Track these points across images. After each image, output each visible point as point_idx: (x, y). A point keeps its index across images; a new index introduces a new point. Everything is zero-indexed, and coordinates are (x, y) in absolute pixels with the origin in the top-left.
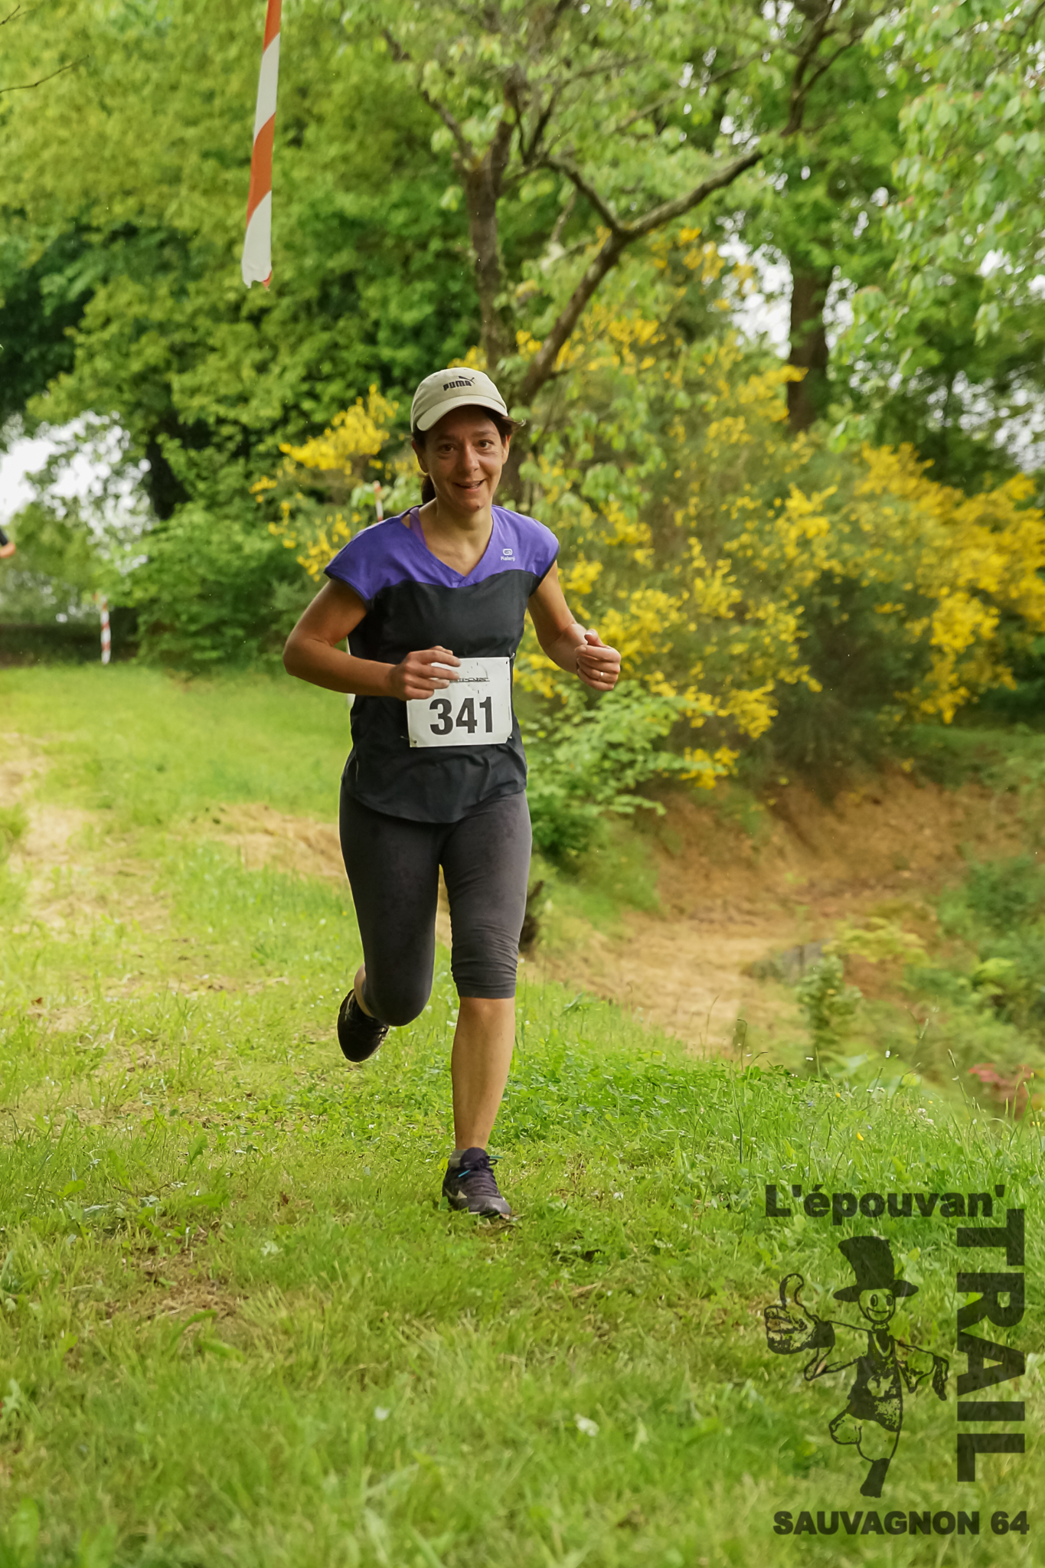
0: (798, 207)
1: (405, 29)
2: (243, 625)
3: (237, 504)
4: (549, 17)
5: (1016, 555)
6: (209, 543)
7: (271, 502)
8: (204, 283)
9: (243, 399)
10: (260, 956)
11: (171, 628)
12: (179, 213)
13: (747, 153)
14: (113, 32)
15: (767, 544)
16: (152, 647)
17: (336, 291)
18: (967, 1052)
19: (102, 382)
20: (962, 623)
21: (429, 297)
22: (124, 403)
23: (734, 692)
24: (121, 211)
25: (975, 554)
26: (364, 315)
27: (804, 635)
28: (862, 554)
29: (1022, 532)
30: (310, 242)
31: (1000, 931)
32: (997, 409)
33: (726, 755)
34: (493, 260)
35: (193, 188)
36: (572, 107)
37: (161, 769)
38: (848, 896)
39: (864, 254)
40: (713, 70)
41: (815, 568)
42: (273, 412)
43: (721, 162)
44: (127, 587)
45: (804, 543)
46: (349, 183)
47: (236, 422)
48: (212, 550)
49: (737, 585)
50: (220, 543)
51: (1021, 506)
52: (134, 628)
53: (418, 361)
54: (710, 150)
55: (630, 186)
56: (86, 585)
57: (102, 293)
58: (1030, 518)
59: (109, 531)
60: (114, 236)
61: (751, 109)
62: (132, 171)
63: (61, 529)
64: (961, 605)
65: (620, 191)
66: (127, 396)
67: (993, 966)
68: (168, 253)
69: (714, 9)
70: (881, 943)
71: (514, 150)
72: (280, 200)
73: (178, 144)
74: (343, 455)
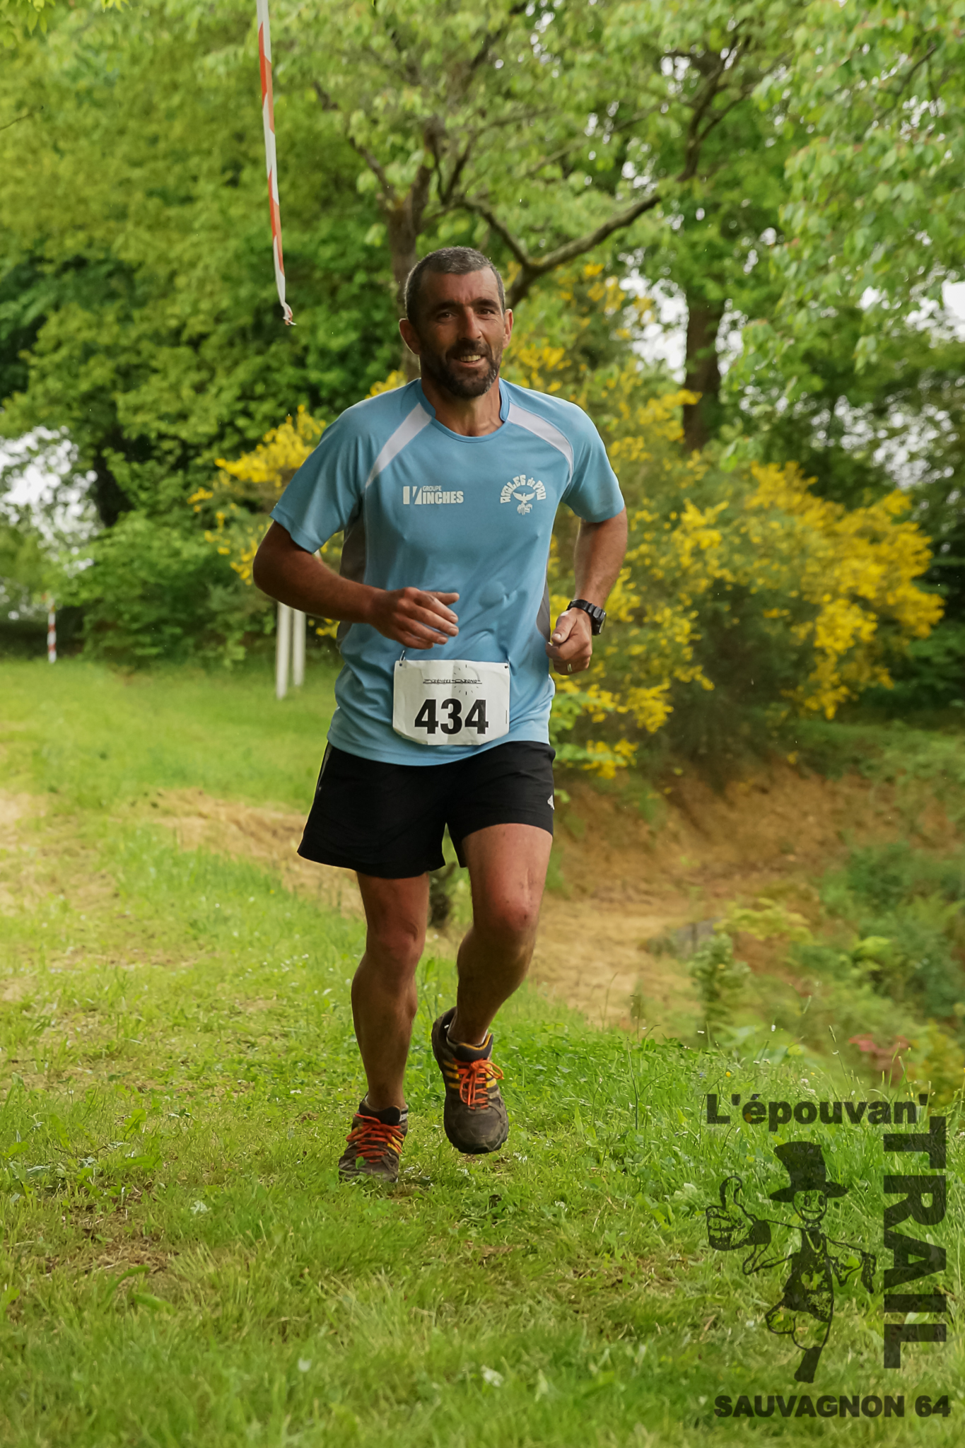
0: (693, 246)
1: (333, 82)
2: (179, 623)
3: (177, 513)
4: (466, 72)
5: (892, 565)
6: (149, 548)
7: (207, 511)
8: (147, 311)
9: (183, 416)
10: (192, 932)
11: (114, 627)
12: (126, 246)
13: (648, 195)
14: (66, 82)
15: (664, 554)
16: (96, 643)
17: (266, 320)
18: (847, 1023)
19: (53, 400)
20: (843, 627)
21: (354, 325)
22: (74, 419)
23: (633, 690)
24: (73, 244)
25: (856, 564)
26: (294, 341)
27: (698, 637)
28: (751, 563)
29: (898, 544)
30: (245, 273)
31: (878, 911)
32: (875, 430)
33: (625, 747)
35: (138, 224)
36: (487, 154)
37: (103, 756)
38: (737, 877)
39: (753, 288)
40: (615, 120)
41: (708, 577)
42: (209, 428)
43: (623, 204)
44: (74, 588)
45: (698, 553)
47: (175, 438)
48: (153, 556)
49: (636, 591)
50: (160, 549)
51: (897, 520)
52: (80, 626)
53: (343, 383)
54: (612, 192)
55: (539, 224)
56: (36, 586)
57: (53, 319)
58: (905, 531)
59: (59, 536)
60: (66, 267)
61: (650, 156)
62: (82, 208)
63: (14, 534)
64: (842, 611)
65: (531, 230)
66: (77, 413)
67: (872, 944)
68: (115, 283)
69: (617, 67)
70: (768, 921)
71: (433, 192)
72: (218, 235)
73: (124, 184)
74: (274, 470)
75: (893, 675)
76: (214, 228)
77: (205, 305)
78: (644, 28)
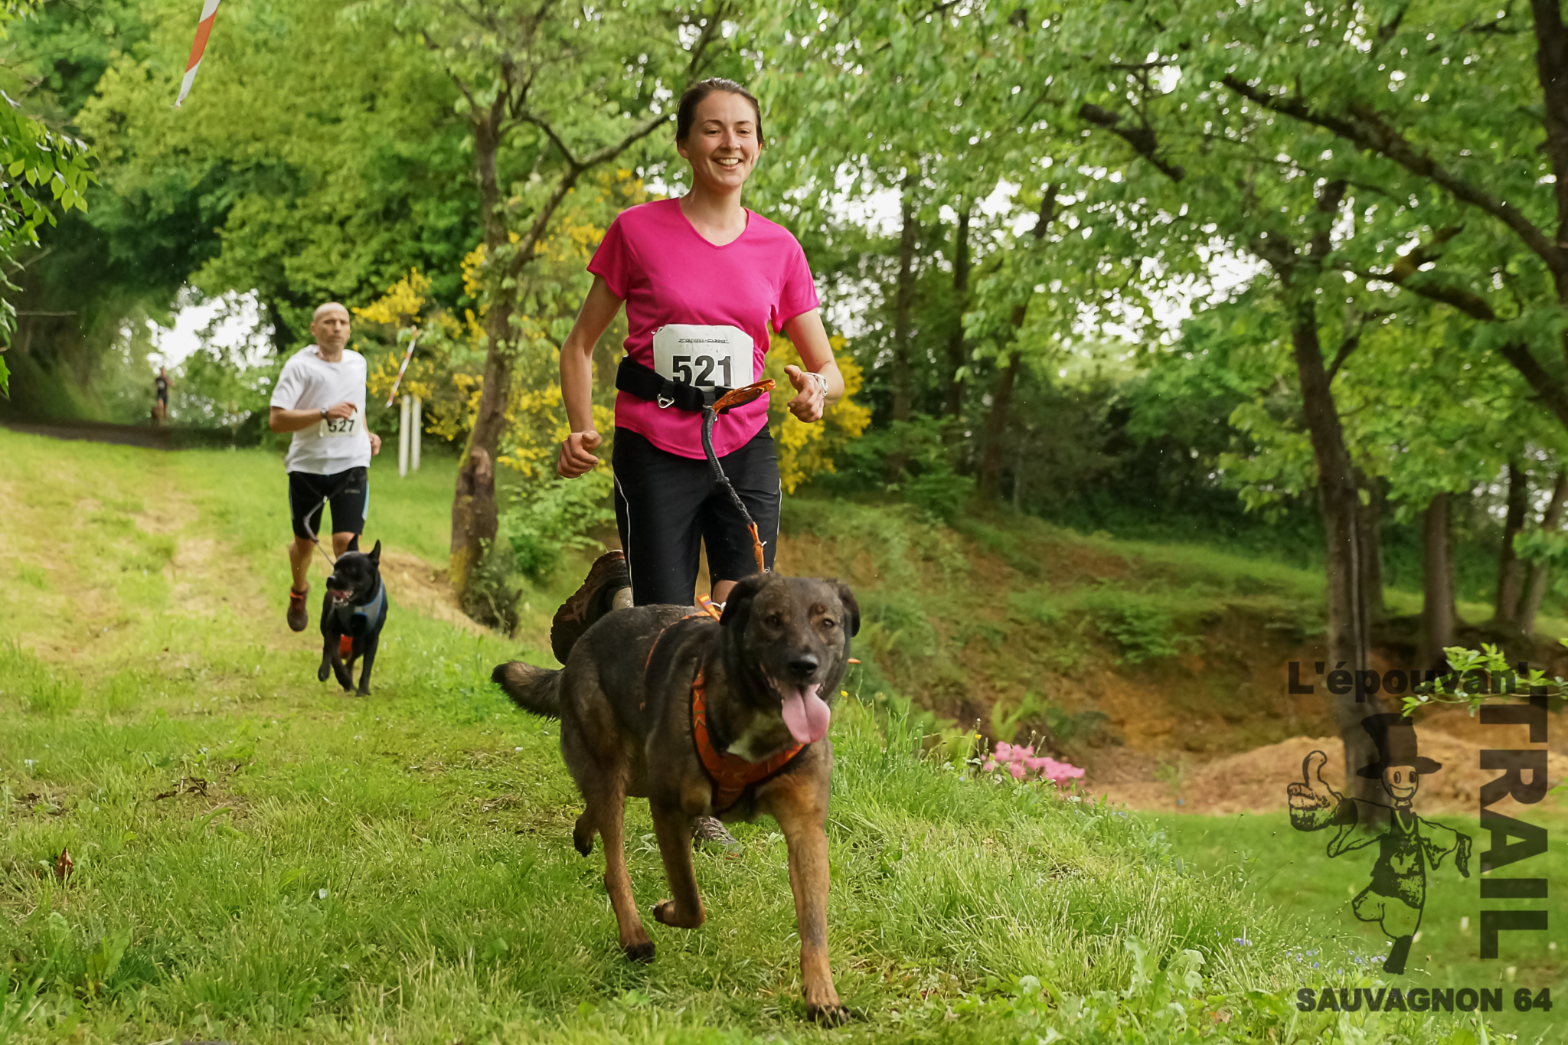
1: (433, 27)
4: (531, 23)
8: (308, 201)
14: (247, 35)
17: (394, 206)
19: (239, 264)
21: (456, 212)
22: (254, 278)
24: (254, 152)
26: (413, 222)
30: (377, 173)
32: (829, 295)
34: (493, 182)
35: (301, 137)
36: (543, 82)
42: (350, 283)
43: (642, 126)
46: (403, 136)
47: (326, 290)
52: (258, 425)
53: (448, 252)
55: (585, 137)
57: (239, 205)
60: (249, 168)
62: (260, 125)
63: (218, 367)
65: (578, 141)
66: (256, 273)
68: (286, 180)
69: (638, 23)
71: (507, 110)
72: (358, 145)
73: (291, 108)
74: (394, 313)
75: (836, 465)
76: (355, 140)
77: (348, 196)
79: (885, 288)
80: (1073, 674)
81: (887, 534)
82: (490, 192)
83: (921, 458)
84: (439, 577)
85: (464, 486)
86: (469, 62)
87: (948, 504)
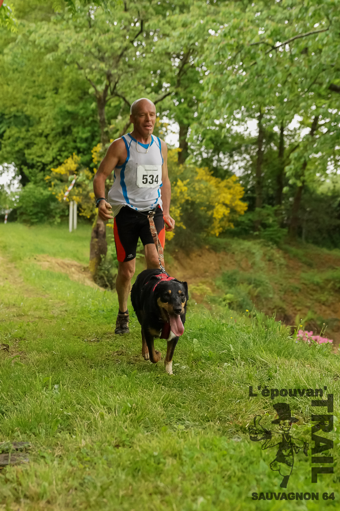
0: (180, 109)
1: (81, 61)
2: (43, 213)
3: (42, 183)
4: (118, 59)
5: (234, 195)
6: (34, 192)
7: (49, 182)
8: (33, 128)
9: (43, 156)
11: (25, 214)
12: (27, 110)
14: (10, 66)
16: (21, 218)
17: (66, 130)
19: (8, 153)
20: (221, 212)
21: (89, 131)
24: (13, 111)
25: (224, 195)
26: (73, 135)
27: (182, 214)
28: (196, 195)
29: (236, 189)
30: (59, 117)
31: (230, 288)
32: (230, 161)
34: (104, 119)
35: (30, 104)
37: (22, 247)
41: (184, 199)
42: (50, 159)
43: (160, 97)
45: (181, 193)
46: (69, 103)
47: (41, 162)
48: (35, 194)
50: (37, 193)
51: (235, 183)
52: (16, 214)
53: (87, 146)
57: (8, 131)
58: (238, 186)
59: (11, 192)
60: (11, 117)
62: (15, 100)
64: (220, 207)
66: (14, 156)
67: (228, 296)
68: (25, 121)
69: (158, 58)
70: (201, 290)
71: (109, 92)
72: (52, 107)
73: (27, 94)
74: (67, 170)
75: (234, 225)
76: (50, 105)
77: (49, 126)
78: (165, 47)
79: (252, 157)
80: (327, 304)
81: (254, 251)
82: (103, 123)
83: (267, 222)
84: (85, 270)
85: (94, 235)
86: (94, 74)
87: (277, 239)
